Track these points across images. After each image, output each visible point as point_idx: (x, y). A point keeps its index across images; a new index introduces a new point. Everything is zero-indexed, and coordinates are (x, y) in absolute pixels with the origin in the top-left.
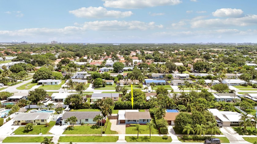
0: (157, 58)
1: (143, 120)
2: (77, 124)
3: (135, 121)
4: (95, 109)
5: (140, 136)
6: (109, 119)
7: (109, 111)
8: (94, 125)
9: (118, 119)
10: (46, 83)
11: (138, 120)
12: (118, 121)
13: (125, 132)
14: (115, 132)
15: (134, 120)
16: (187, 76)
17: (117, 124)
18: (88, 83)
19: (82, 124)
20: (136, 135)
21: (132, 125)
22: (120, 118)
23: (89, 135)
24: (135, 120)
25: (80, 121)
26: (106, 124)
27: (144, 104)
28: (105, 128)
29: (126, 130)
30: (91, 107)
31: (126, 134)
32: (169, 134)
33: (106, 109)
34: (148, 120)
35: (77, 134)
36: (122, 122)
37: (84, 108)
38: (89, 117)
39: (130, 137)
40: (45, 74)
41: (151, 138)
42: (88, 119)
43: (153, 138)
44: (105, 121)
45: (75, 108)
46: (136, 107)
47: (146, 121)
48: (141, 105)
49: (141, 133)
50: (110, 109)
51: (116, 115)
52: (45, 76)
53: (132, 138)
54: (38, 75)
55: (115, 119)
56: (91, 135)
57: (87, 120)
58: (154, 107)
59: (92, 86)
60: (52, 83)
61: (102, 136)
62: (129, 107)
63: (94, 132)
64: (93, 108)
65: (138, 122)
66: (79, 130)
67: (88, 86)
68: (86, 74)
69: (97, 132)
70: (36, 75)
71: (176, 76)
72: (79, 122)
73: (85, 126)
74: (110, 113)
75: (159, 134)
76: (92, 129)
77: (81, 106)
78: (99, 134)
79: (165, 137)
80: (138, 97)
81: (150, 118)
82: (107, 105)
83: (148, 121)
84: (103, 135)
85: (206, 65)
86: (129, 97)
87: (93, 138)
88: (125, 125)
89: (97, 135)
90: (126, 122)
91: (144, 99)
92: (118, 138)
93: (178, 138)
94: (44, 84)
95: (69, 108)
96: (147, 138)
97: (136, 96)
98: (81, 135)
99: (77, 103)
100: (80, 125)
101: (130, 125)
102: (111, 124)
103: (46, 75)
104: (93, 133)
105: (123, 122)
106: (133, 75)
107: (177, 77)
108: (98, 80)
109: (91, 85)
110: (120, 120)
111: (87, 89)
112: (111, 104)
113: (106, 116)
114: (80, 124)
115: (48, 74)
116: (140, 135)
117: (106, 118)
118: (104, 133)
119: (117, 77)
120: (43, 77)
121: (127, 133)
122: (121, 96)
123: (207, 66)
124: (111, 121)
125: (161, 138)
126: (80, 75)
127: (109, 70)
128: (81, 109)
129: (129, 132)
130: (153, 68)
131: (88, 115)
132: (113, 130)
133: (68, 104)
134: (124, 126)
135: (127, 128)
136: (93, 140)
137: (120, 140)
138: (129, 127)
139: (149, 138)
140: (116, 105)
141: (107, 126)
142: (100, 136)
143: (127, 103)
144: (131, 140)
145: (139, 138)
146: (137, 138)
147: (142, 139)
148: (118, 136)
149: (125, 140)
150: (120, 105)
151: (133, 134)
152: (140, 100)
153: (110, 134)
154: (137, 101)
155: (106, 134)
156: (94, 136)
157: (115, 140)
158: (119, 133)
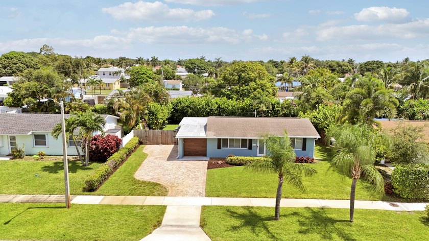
3: (250, 145)
5: (286, 209)
6: (140, 143)
11: (262, 141)
12: (175, 150)
13: (202, 188)
14: (155, 188)
15: (244, 141)
17: (171, 158)
18: (121, 87)
19: (16, 156)
21: (235, 158)
22: (183, 134)
23: (9, 198)
24: (251, 141)
25: (13, 144)
26: (116, 155)
27: (273, 105)
29: (208, 180)
31: (209, 194)
34: (305, 140)
36: (193, 150)
39: (231, 212)
40: (17, 65)
41: (354, 221)
42: (43, 137)
47: (298, 147)
48: (263, 108)
50: (152, 114)
52: (18, 69)
53: (241, 216)
55: (167, 144)
56: (21, 198)
57: (40, 139)
58: (317, 103)
61: (68, 206)
65: (261, 150)
68: (120, 72)
69: (59, 185)
74: (149, 126)
76: (45, 173)
83: (304, 148)
88: (207, 162)
89: (53, 198)
90: (211, 148)
92: (163, 214)
94: (11, 86)
96: (333, 221)
101: (228, 159)
102: (144, 156)
104: (38, 189)
105: (199, 148)
110: (185, 140)
112: (157, 97)
113: (132, 133)
114: (9, 155)
115: (28, 67)
118: (91, 188)
120: (14, 72)
121: (210, 192)
124: (149, 148)
125: (418, 223)
126: (107, 75)
129: (224, 187)
132: (147, 178)
134: (199, 166)
135: (215, 171)
136: (6, 223)
137: (172, 226)
138: (221, 166)
139: (348, 217)
140: (179, 107)
141: (124, 165)
142: (59, 205)
143: (217, 103)
144: (235, 228)
145: (285, 216)
146: (269, 219)
147: (302, 224)
148: (165, 207)
149: (200, 229)
150: (191, 108)
151: (245, 194)
152: (259, 92)
153: (122, 197)
154: (247, 96)
155: (102, 197)
156: (28, 205)
157: (137, 225)
158: (170, 193)
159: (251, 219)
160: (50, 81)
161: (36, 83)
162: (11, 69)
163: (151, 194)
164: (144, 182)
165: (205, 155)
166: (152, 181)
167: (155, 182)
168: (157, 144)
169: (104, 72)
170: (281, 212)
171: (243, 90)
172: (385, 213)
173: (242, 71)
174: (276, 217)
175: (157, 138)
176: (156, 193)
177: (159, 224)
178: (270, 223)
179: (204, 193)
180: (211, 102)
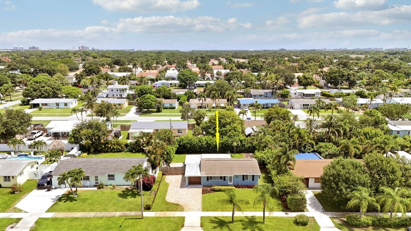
0: (257, 66)
1: (243, 176)
2: (87, 187)
3: (225, 180)
4: (136, 152)
5: (238, 217)
6: (163, 174)
7: (165, 156)
8: (127, 189)
9: (184, 174)
10: (46, 104)
11: (231, 177)
12: (183, 180)
13: (200, 207)
14: (177, 207)
15: (221, 178)
16: (318, 93)
17: (182, 186)
18: (129, 105)
19: (100, 187)
20: (227, 214)
21: (216, 187)
22: (189, 173)
23: (113, 214)
24: (225, 177)
25: (97, 180)
26: (155, 187)
27: (241, 141)
28: (153, 196)
29: (203, 201)
30: (127, 147)
32: (307, 211)
33: (156, 152)
34: (253, 176)
35: (83, 210)
36: (194, 182)
37: (111, 151)
38: (116, 169)
40: (45, 88)
41: (265, 222)
42: (113, 176)
43: (272, 222)
44: (154, 178)
45: (92, 150)
46: (225, 148)
47: (250, 179)
48: (235, 144)
49: (240, 210)
50: (168, 153)
51: (180, 165)
52: (45, 91)
54: (32, 89)
55: (178, 175)
56: (118, 214)
57: (111, 177)
58: (265, 147)
59: (135, 111)
60: (58, 104)
61: (142, 218)
62: (210, 149)
63: (124, 206)
64: (131, 151)
65: (231, 181)
66: (89, 201)
67: (128, 111)
68: (126, 89)
69: (132, 206)
70: (28, 90)
71: (295, 94)
72: (92, 181)
73: (106, 190)
74: (166, 161)
75: (283, 211)
76: (121, 198)
77: (105, 147)
78: (136, 210)
79: (301, 220)
80: (228, 127)
81: (257, 171)
82: (159, 144)
83: (253, 180)
84: (146, 214)
85: (348, 75)
86: (209, 127)
87: (120, 222)
88: (201, 189)
89: (133, 213)
90: (203, 181)
91: (240, 130)
92: (184, 221)
93: (334, 222)
94: (43, 107)
95: (79, 150)
96: (256, 223)
97: (224, 126)
98: (92, 214)
99: (95, 140)
100: (96, 189)
101: (213, 188)
102: (167, 185)
103: (48, 91)
104: (123, 208)
105: (197, 180)
106: (216, 90)
107: (297, 94)
108: (146, 97)
109: (134, 109)
110: (190, 178)
111: (125, 115)
112: (169, 141)
113: (158, 169)
114: (95, 186)
115: (53, 89)
116: (237, 214)
117: (157, 174)
118: (148, 208)
119: (185, 94)
120: (42, 94)
121: (205, 209)
122: (191, 127)
123: (352, 76)
124: (169, 178)
125: (292, 223)
126: (115, 91)
127: (171, 84)
128: (105, 152)
129: (210, 206)
130: (252, 80)
131: (115, 165)
132: (172, 201)
133: (76, 143)
134: (197, 191)
135: (205, 195)
136: (120, 226)
137: (189, 226)
138: (209, 192)
139: (262, 221)
140: (182, 143)
141: (159, 192)
142: (137, 217)
143: (205, 140)
144: (215, 227)
145: (237, 221)
146: (230, 222)
147: (243, 225)
148: (184, 217)
149: (201, 228)
150: (189, 144)
151: (220, 210)
152: (232, 133)
153: (163, 212)
154: (225, 135)
155: (155, 212)
156: (124, 218)
157: (174, 227)
158: (185, 209)
159: (221, 223)
160: (98, 127)
161: (90, 131)
162: (40, 91)
163: (176, 210)
164: (172, 203)
165: (200, 184)
166: (176, 203)
167: (177, 203)
168: (172, 175)
169: (112, 89)
170: (235, 219)
171: (222, 131)
172: (281, 218)
173: (221, 118)
174: (232, 222)
175: (172, 172)
176: (179, 210)
177: (183, 226)
178: (230, 224)
179: (201, 210)
180: (202, 139)
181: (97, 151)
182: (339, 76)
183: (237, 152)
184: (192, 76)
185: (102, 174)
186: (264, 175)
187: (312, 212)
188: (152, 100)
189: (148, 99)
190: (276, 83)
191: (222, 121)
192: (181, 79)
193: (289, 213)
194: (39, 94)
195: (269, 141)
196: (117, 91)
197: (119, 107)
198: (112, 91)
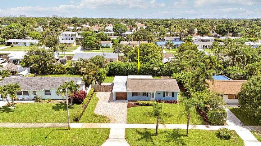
0: (168, 24)
1: (164, 92)
2: (26, 100)
3: (147, 96)
4: (75, 74)
5: (161, 130)
6: (95, 91)
7: (97, 77)
8: (61, 102)
9: (111, 91)
10: (17, 43)
11: (153, 94)
12: (111, 96)
13: (125, 119)
14: (104, 119)
15: (144, 94)
16: (212, 39)
17: (110, 101)
18: (77, 45)
19: (37, 100)
20: (151, 127)
21: (140, 102)
22: (116, 90)
23: (42, 125)
24: (148, 93)
25: (35, 94)
26: (85, 101)
27: (160, 67)
28: (82, 109)
29: (128, 114)
30: (68, 71)
32: (227, 124)
33: (89, 72)
34: (173, 92)
35: (16, 121)
36: (120, 97)
37: (55, 74)
38: (52, 85)
39: (138, 132)
40: (17, 32)
41: (188, 135)
42: (49, 91)
43: (195, 135)
44: (85, 94)
45: (40, 72)
46: (146, 72)
47: (170, 95)
48: (155, 68)
49: (163, 123)
50: (99, 74)
51: (110, 84)
52: (17, 34)
53: (142, 134)
54: (7, 33)
55: (108, 91)
56: (47, 125)
57: (48, 92)
58: (182, 69)
59: (81, 49)
60: (25, 43)
61: (69, 129)
62: (134, 72)
63: (55, 117)
64: (71, 74)
65: (153, 97)
66: (23, 113)
67: (75, 48)
68: (75, 35)
69: (62, 118)
70: (5, 33)
71: (196, 40)
72: (31, 95)
73: (41, 104)
74: (98, 81)
75: (203, 124)
76: (53, 111)
77: (51, 70)
78: (64, 121)
79: (225, 134)
80: (150, 55)
81: (177, 89)
82: (91, 66)
83: (173, 96)
84: (74, 125)
85: (233, 28)
86: (133, 56)
87: (47, 133)
88: (127, 103)
89: (61, 124)
90: (129, 97)
91: (160, 58)
92: (109, 132)
93: (256, 136)
94: (14, 45)
95: (30, 72)
96: (180, 136)
97: (147, 55)
98: (22, 125)
99: (42, 64)
100: (33, 102)
101: (137, 102)
102: (97, 100)
103: (19, 34)
104: (53, 120)
105: (123, 96)
106: (140, 35)
107: (197, 40)
108: (88, 38)
109: (80, 47)
110: (117, 93)
111: (73, 51)
112: (101, 64)
113: (90, 86)
114: (33, 100)
115: (22, 33)
116: (161, 126)
117: (89, 90)
118: (76, 120)
119: (117, 39)
120: (15, 36)
121: (129, 121)
122: (120, 58)
123: (235, 29)
124: (99, 94)
125: (215, 136)
126: (68, 36)
127: (108, 34)
129: (135, 118)
130: (165, 32)
131: (52, 82)
132: (100, 113)
133: (27, 66)
134: (123, 105)
135: (130, 108)
136: (46, 138)
137: (113, 138)
138: (134, 106)
139: (185, 134)
140: (112, 68)
141: (89, 105)
142: (65, 128)
143: (131, 65)
144: (139, 140)
145: (160, 133)
146: (154, 135)
147: (167, 137)
148: (110, 129)
149: (125, 140)
150: (118, 68)
151: (144, 122)
152: (153, 60)
153: (90, 124)
154: (147, 62)
155: (82, 124)
156: (52, 129)
157: (99, 138)
158: (111, 121)
159: (147, 135)
160: (44, 54)
161: (38, 56)
162: (13, 34)
163: (103, 122)
164: (99, 116)
165: (126, 99)
166: (103, 115)
167: (104, 115)
168: (103, 91)
169: (66, 35)
170: (158, 131)
171: (145, 58)
172: (203, 131)
173: (145, 48)
174: (156, 134)
175: (102, 88)
176: (105, 122)
177: (108, 137)
178: (153, 137)
179: (126, 121)
180: (128, 65)
181: (44, 73)
182: (226, 29)
183: (157, 76)
184: (123, 28)
185: (39, 89)
186: (181, 93)
187: (231, 125)
188: (92, 41)
189: (89, 39)
190: (183, 31)
191: (145, 50)
192: (115, 30)
193: (209, 126)
194: (12, 36)
195: (185, 65)
196: (70, 36)
197: (69, 46)
198: (66, 36)
